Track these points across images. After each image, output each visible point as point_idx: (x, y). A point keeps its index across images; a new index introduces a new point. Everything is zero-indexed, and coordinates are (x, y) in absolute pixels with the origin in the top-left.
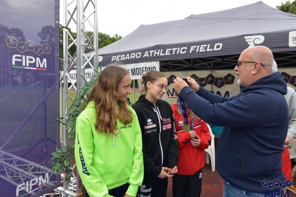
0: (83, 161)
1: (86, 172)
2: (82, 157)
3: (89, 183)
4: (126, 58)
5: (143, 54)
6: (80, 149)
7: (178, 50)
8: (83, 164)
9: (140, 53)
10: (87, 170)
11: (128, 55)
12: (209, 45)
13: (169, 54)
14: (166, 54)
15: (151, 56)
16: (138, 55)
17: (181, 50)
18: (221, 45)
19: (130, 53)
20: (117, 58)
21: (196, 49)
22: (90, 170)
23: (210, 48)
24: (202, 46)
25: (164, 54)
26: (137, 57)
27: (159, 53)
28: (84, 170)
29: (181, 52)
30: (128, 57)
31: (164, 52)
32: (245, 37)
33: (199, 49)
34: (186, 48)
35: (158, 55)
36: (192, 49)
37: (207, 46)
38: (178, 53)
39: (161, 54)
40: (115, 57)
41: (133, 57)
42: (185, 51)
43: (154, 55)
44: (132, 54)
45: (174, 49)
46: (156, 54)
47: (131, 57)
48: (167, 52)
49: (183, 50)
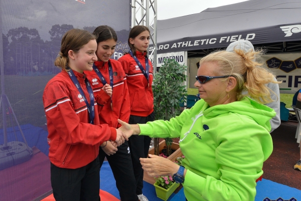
5: (170, 46)
7: (207, 41)
9: (168, 45)
12: (240, 36)
13: (198, 45)
14: (195, 45)
15: (179, 46)
16: (166, 47)
17: (210, 41)
18: (254, 35)
19: (158, 45)
21: (226, 39)
24: (232, 37)
25: (192, 45)
26: (165, 48)
29: (210, 43)
31: (192, 43)
33: (230, 39)
34: (215, 39)
35: (186, 46)
36: (222, 39)
37: (238, 37)
38: (207, 43)
39: (189, 45)
41: (162, 48)
42: (215, 42)
43: (183, 46)
44: (160, 46)
45: (203, 41)
47: (160, 48)
48: (196, 43)
49: (213, 41)
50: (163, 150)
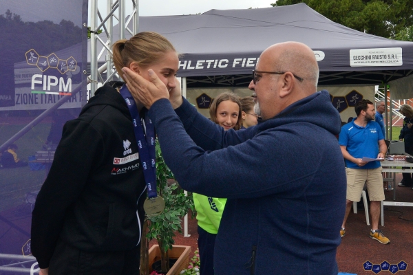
7: (216, 63)
13: (202, 67)
14: (197, 67)
17: (220, 63)
21: (241, 62)
24: (249, 59)
25: (193, 68)
27: (187, 66)
29: (220, 66)
31: (194, 64)
33: (246, 63)
34: (227, 61)
35: (184, 68)
36: (236, 62)
38: (215, 66)
39: (189, 68)
42: (226, 65)
45: (209, 62)
46: (182, 67)
48: (199, 65)
49: (223, 64)
50: (153, 265)
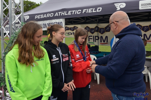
0: (10, 83)
1: (12, 90)
2: (9, 81)
3: (15, 97)
4: (44, 17)
5: (54, 14)
6: (8, 76)
7: (76, 12)
8: (10, 85)
9: (53, 14)
10: (13, 89)
11: (45, 15)
12: (94, 9)
13: (71, 14)
14: (69, 14)
15: (59, 15)
16: (52, 15)
17: (78, 12)
18: (101, 8)
19: (46, 13)
20: (39, 17)
21: (86, 11)
22: (15, 89)
23: (94, 10)
24: (90, 9)
25: (67, 14)
26: (51, 16)
27: (65, 13)
28: (11, 89)
29: (78, 13)
30: (45, 16)
31: (67, 13)
32: (115, 4)
33: (88, 11)
34: (80, 10)
35: (64, 15)
36: (84, 11)
37: (93, 9)
38: (76, 13)
40: (37, 16)
41: (49, 16)
42: (80, 12)
43: (62, 15)
44: (48, 14)
45: (73, 11)
46: (63, 14)
47: (47, 16)
49: (79, 12)
